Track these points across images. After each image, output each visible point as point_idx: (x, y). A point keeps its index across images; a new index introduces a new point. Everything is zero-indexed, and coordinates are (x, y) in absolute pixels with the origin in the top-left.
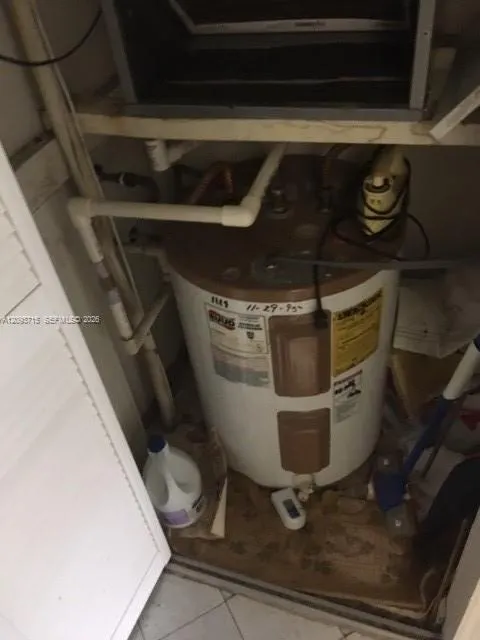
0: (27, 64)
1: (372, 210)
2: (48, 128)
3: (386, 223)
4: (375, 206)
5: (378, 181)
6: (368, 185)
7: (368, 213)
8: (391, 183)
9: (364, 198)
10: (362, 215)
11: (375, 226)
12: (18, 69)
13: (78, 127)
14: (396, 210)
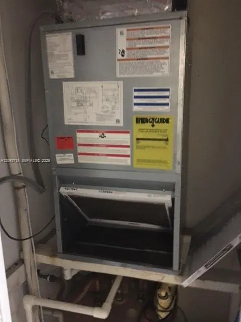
0: (20, 240)
1: (161, 307)
2: (22, 258)
3: (167, 313)
4: (163, 305)
5: (163, 294)
6: (159, 294)
7: (159, 308)
8: (169, 294)
9: (157, 301)
10: (157, 308)
11: (163, 315)
12: (16, 242)
13: (35, 260)
14: (171, 307)
